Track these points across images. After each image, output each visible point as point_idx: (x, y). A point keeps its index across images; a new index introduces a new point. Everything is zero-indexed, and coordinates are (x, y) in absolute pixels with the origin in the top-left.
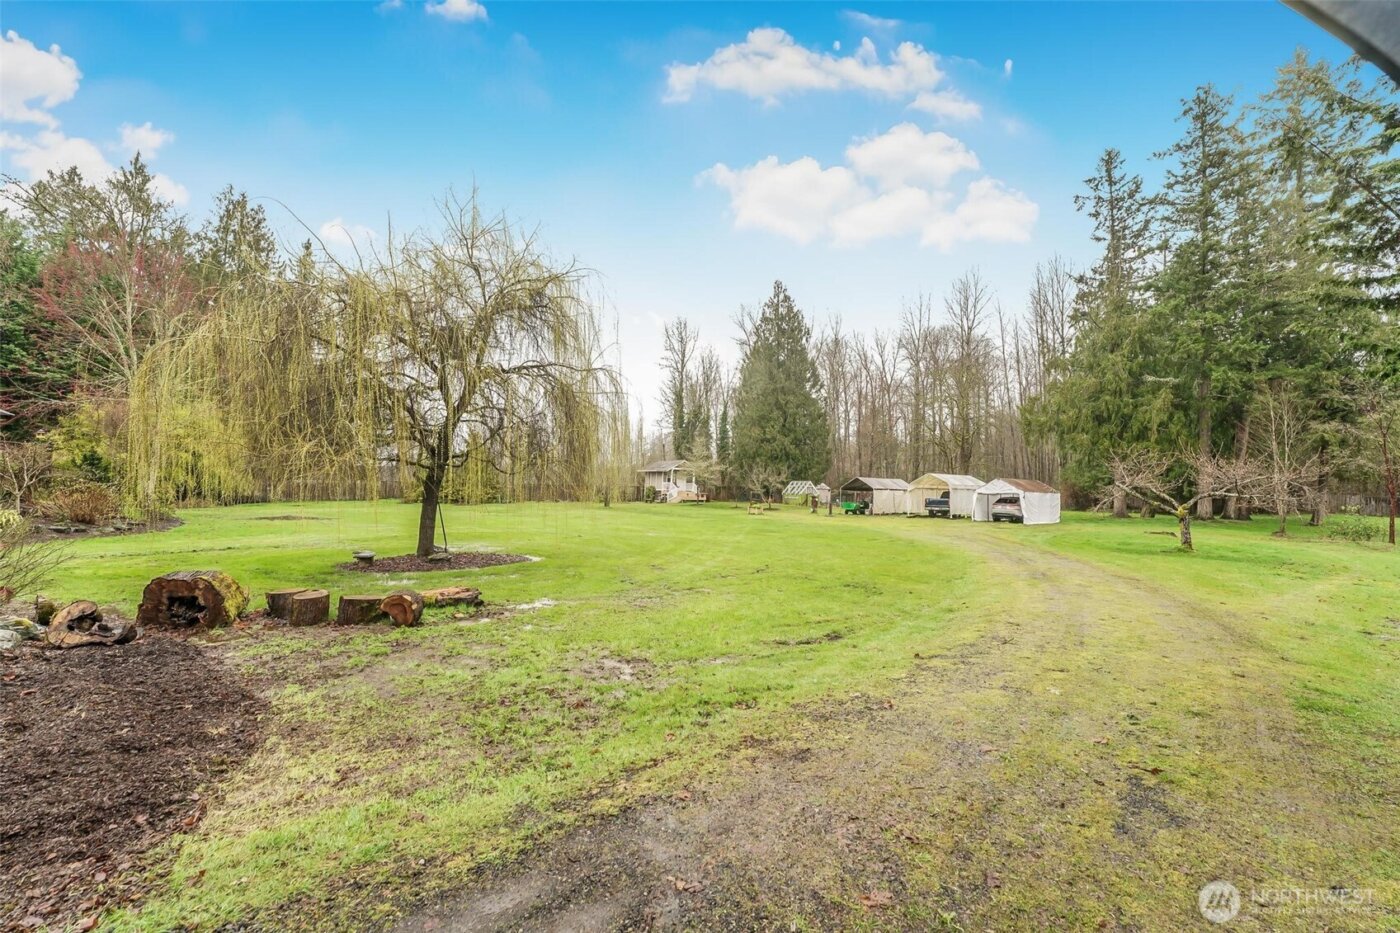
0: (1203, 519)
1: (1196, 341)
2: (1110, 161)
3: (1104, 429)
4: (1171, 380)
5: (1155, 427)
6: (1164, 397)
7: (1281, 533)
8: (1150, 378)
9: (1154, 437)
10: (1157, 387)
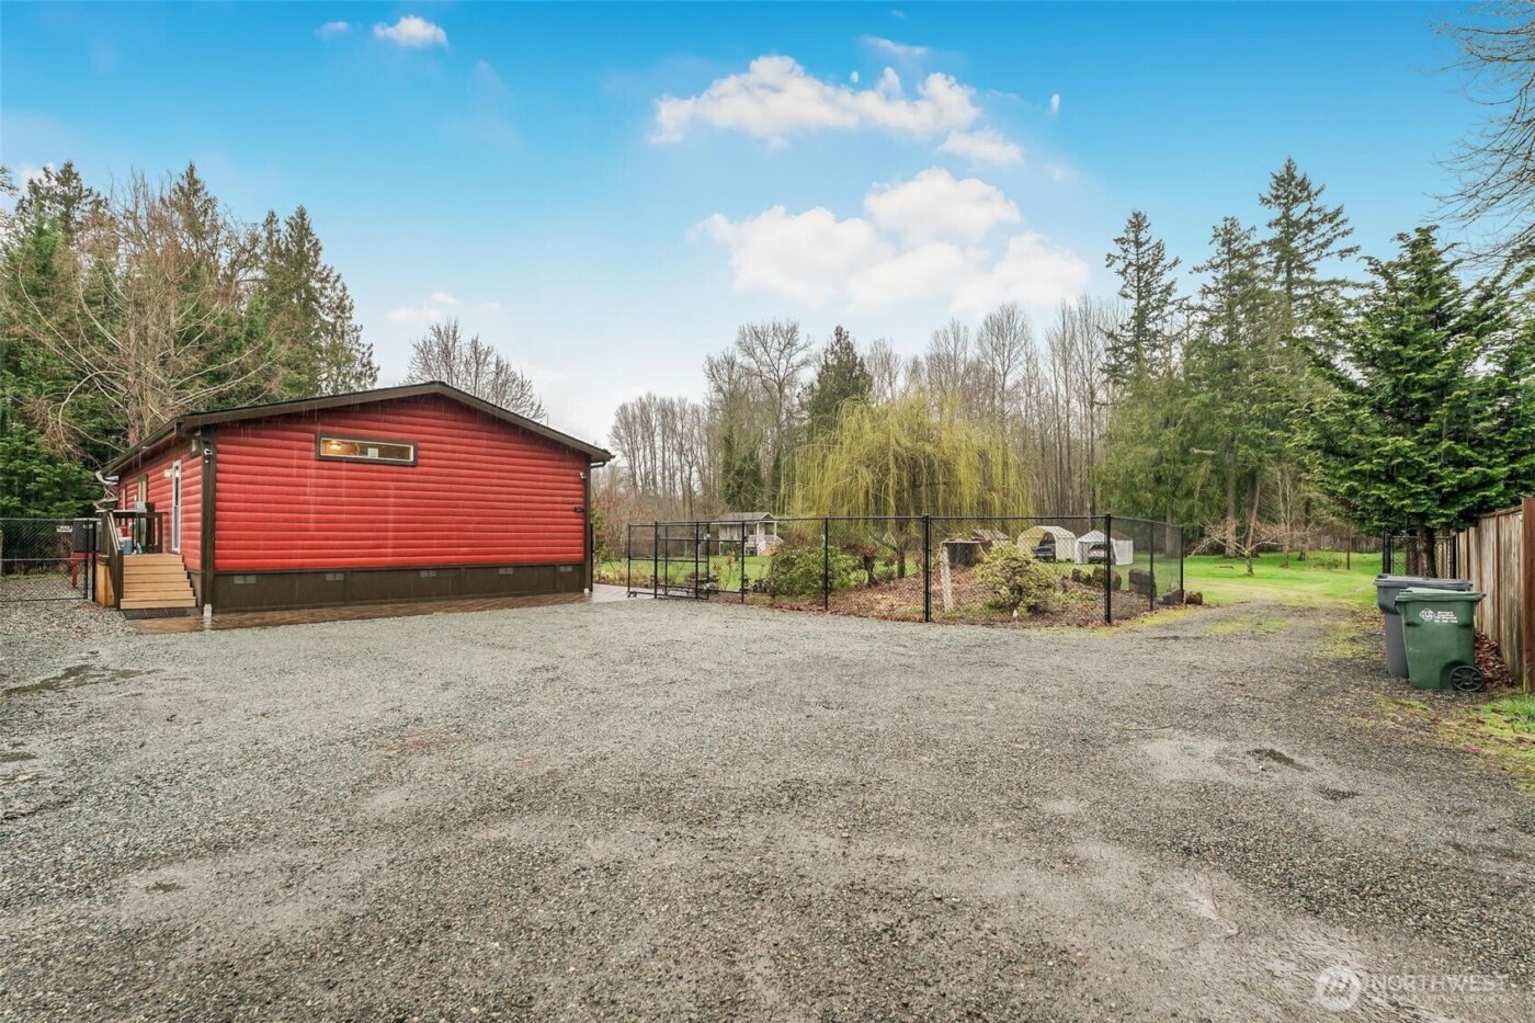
0: (1230, 558)
1: (1226, 425)
2: (1138, 223)
3: (1162, 489)
4: (1210, 452)
5: (1198, 488)
6: (1206, 466)
7: (1285, 565)
8: (1196, 451)
9: (1197, 496)
10: (1201, 457)
